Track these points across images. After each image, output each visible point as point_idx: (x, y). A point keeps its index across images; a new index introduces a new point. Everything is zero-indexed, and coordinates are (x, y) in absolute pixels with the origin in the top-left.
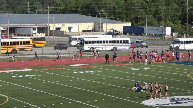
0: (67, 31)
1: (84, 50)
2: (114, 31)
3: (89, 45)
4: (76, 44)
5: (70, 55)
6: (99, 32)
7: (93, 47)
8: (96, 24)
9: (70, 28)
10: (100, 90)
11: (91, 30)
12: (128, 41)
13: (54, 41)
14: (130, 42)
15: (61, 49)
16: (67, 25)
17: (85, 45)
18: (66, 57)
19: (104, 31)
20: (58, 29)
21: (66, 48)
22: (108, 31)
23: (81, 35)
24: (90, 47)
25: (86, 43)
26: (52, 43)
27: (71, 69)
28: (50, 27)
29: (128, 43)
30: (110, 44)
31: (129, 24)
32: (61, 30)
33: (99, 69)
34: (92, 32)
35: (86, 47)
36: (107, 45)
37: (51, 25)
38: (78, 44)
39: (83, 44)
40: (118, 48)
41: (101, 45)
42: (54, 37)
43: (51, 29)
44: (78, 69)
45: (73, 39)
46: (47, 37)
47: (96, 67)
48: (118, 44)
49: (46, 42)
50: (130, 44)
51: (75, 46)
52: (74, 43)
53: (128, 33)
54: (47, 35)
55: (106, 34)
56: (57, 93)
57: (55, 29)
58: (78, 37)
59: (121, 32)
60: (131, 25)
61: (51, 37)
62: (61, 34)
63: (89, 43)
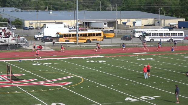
0: (132, 25)
1: (145, 41)
2: (170, 25)
3: (149, 37)
4: (139, 36)
5: (134, 45)
6: (158, 27)
7: (153, 38)
8: (156, 20)
9: (134, 23)
10: (158, 74)
11: (152, 24)
12: (182, 34)
13: (121, 34)
14: (184, 35)
15: (126, 40)
16: (132, 20)
17: (146, 37)
18: (131, 47)
19: (163, 25)
20: (124, 23)
21: (131, 39)
22: (166, 25)
23: (143, 28)
24: (151, 38)
25: (147, 35)
26: (119, 35)
27: (134, 56)
28: (117, 22)
29: (182, 35)
30: (168, 37)
31: (183, 20)
32: (127, 24)
33: (158, 57)
34: (152, 26)
35: (147, 39)
36: (164, 37)
37: (119, 20)
38: (141, 36)
39: (145, 36)
40: (174, 40)
41: (159, 37)
42: (121, 30)
43: (119, 23)
44: (140, 56)
45: (137, 32)
46: (115, 30)
47: (155, 55)
48: (174, 37)
49: (115, 34)
50: (184, 37)
51: (138, 38)
52: (137, 35)
53: (182, 28)
54: (115, 29)
55: (163, 28)
56: (123, 76)
57: (122, 24)
58: (140, 30)
59: (176, 27)
60: (185, 21)
61: (118, 30)
62: (127, 28)
63: (150, 35)
